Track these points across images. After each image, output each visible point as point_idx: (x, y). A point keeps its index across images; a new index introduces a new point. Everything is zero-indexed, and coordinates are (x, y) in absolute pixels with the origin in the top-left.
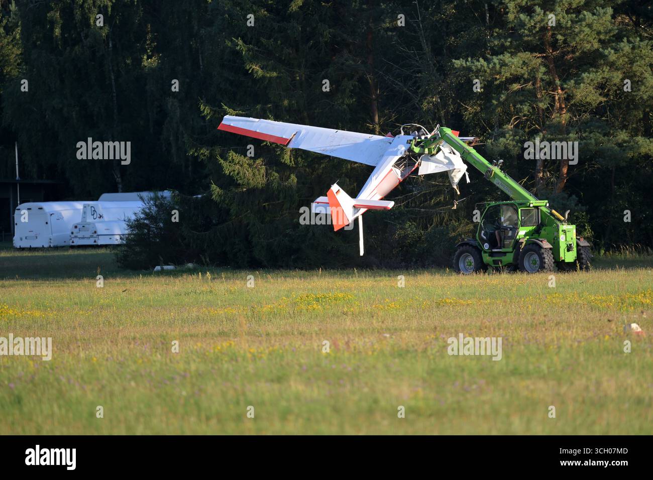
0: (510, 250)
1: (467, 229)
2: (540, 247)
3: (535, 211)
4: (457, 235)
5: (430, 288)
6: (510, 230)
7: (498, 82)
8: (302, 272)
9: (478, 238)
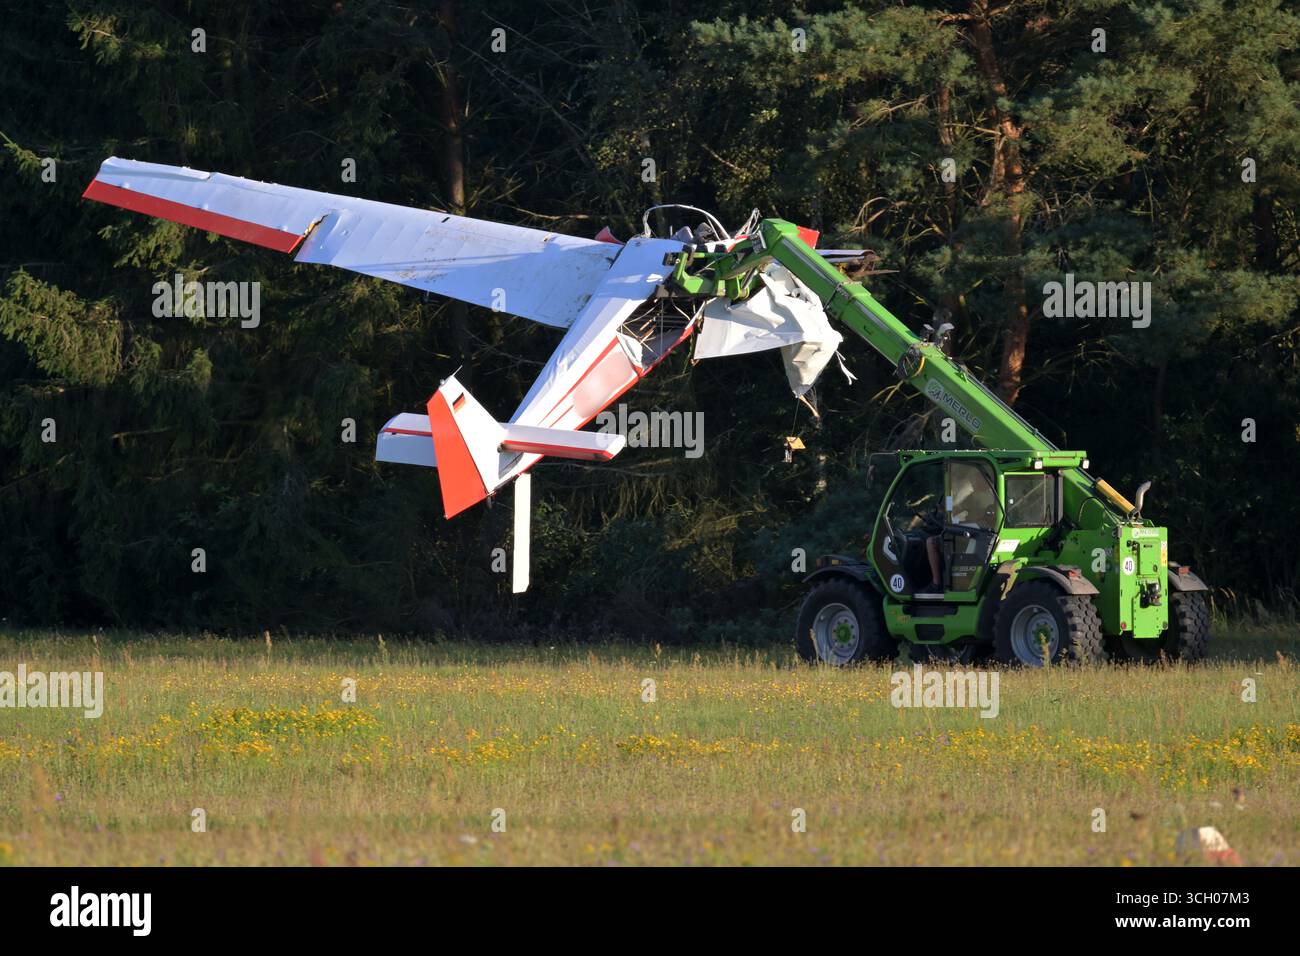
0: (971, 596)
1: (719, 528)
2: (1063, 591)
3: (1046, 483)
4: (689, 548)
5: (601, 701)
6: (972, 536)
7: (819, 93)
8: (224, 643)
9: (871, 559)
